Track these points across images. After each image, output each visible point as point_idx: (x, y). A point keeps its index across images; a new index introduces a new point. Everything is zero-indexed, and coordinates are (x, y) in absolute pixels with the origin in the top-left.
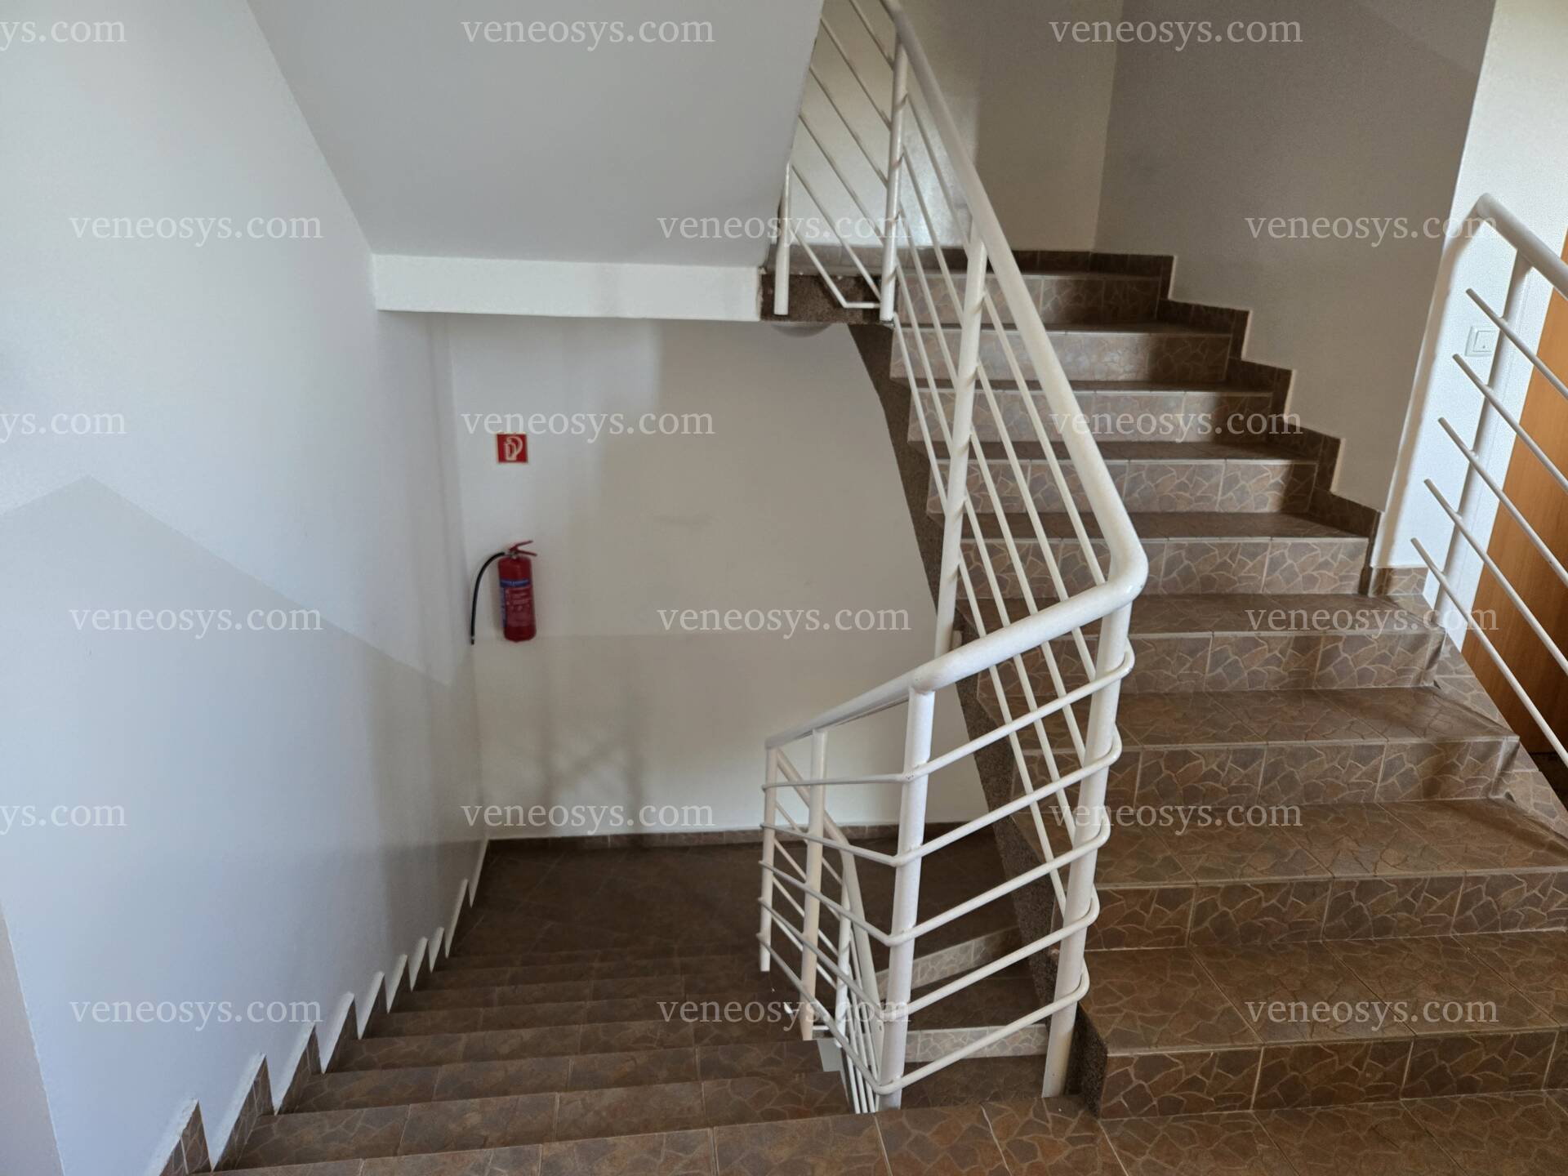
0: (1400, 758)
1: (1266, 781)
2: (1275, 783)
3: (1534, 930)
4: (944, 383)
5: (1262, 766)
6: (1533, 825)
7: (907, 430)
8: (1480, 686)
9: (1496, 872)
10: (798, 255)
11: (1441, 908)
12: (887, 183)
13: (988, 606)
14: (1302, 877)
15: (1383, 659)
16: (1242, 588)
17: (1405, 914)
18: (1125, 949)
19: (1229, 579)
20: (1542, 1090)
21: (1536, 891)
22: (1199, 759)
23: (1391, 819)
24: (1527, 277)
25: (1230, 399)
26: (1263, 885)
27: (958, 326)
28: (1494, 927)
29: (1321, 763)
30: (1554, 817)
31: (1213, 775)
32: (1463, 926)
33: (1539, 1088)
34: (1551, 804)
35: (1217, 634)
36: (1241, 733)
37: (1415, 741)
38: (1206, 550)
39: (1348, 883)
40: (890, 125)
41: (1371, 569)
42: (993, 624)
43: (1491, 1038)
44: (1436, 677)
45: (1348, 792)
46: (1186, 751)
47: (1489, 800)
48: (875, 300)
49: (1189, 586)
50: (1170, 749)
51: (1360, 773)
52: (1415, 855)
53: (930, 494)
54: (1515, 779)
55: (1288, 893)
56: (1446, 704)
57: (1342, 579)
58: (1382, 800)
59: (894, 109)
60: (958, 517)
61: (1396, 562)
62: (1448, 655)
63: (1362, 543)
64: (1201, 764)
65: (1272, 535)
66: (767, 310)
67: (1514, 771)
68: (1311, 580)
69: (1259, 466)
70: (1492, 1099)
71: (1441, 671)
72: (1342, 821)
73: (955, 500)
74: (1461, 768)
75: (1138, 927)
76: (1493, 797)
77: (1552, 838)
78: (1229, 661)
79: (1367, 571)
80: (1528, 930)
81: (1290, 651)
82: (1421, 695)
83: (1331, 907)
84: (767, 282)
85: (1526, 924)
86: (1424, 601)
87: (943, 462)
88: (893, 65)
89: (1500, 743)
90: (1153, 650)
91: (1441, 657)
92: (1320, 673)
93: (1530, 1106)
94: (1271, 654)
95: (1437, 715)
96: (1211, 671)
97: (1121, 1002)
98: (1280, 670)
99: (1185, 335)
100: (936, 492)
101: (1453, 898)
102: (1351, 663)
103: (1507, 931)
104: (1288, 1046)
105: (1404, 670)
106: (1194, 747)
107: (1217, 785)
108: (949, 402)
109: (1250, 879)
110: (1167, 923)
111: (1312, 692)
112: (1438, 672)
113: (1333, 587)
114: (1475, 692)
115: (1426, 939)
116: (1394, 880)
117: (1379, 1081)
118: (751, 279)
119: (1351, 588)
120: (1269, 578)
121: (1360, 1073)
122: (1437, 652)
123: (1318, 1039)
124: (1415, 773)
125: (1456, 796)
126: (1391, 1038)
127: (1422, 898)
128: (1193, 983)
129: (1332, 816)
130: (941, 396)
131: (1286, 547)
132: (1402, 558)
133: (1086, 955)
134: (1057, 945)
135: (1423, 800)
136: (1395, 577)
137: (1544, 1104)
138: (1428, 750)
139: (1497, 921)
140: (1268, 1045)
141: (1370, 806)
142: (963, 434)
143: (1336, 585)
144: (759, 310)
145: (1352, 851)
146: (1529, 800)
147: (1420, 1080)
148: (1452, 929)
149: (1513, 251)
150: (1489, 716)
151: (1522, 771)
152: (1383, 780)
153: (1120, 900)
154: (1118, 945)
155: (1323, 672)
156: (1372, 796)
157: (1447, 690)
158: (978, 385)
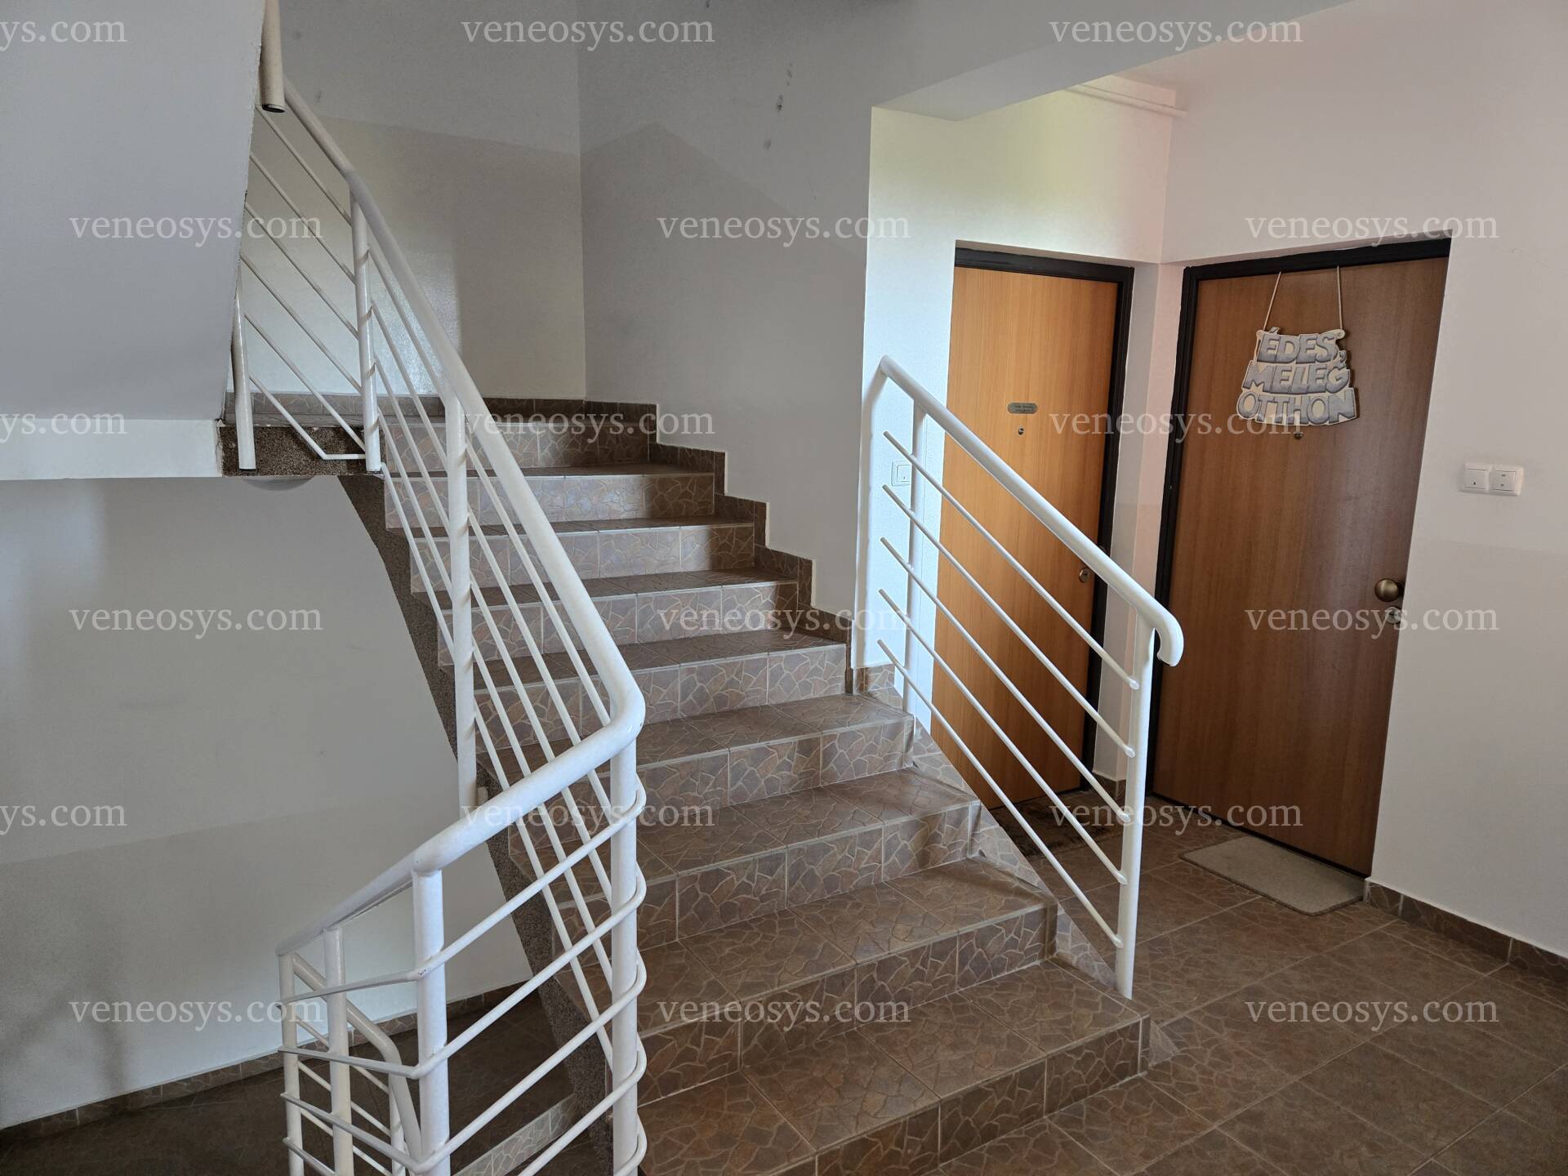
0: (895, 837)
1: (791, 884)
2: (798, 882)
3: (1017, 969)
4: (439, 531)
5: (785, 870)
6: (1003, 876)
7: (409, 582)
8: (947, 760)
9: (982, 925)
10: (260, 405)
11: (946, 970)
12: (358, 335)
13: (507, 756)
14: (832, 970)
15: (872, 749)
16: (750, 702)
17: (919, 982)
18: (682, 1091)
19: (738, 694)
20: (1045, 1117)
21: (1012, 935)
22: (730, 874)
23: (897, 895)
24: (924, 421)
25: (719, 531)
26: (798, 988)
27: (444, 474)
28: (988, 976)
29: (834, 855)
30: (1015, 865)
31: (745, 888)
32: (965, 981)
33: (1042, 1116)
34: (1012, 853)
35: (734, 749)
36: (764, 841)
37: (904, 819)
38: (714, 670)
39: (869, 966)
40: (354, 279)
41: (852, 670)
42: (515, 776)
43: (998, 1082)
44: (914, 758)
45: (860, 878)
46: (717, 870)
47: (968, 859)
48: (361, 452)
49: (705, 706)
50: (703, 871)
51: (867, 858)
52: (919, 925)
53: (439, 648)
54: (983, 836)
55: (821, 989)
56: (924, 781)
57: (831, 682)
58: (888, 879)
59: (357, 264)
60: (469, 667)
61: (870, 662)
62: (920, 737)
63: (842, 649)
64: (732, 879)
65: (768, 651)
66: (230, 464)
67: (982, 830)
68: (806, 687)
69: (751, 588)
70: (1009, 1139)
71: (918, 751)
72: (858, 906)
73: (462, 649)
74: (943, 836)
75: (690, 1063)
76: (970, 857)
77: (1017, 884)
78: (747, 772)
79: (849, 672)
80: (1013, 971)
81: (796, 754)
82: (905, 776)
83: (859, 993)
84: (228, 435)
85: (1011, 966)
86: (895, 692)
87: (447, 612)
88: (351, 221)
89: (967, 808)
90: (678, 774)
91: (915, 740)
92: (824, 771)
93: (1038, 1136)
94: (781, 760)
95: (918, 792)
96: (732, 786)
97: (681, 1152)
98: (791, 773)
99: (674, 474)
100: (445, 644)
101: (953, 957)
102: (847, 757)
103: (998, 976)
104: (838, 1147)
105: (889, 756)
106: (723, 864)
107: (749, 897)
108: (445, 549)
109: (787, 985)
110: (719, 1052)
111: (819, 789)
112: (915, 753)
113: (824, 690)
114: (944, 766)
115: (939, 1001)
116: (905, 953)
117: (920, 1153)
118: (208, 432)
119: (839, 689)
120: (772, 689)
121: (902, 1152)
122: (911, 735)
123: (863, 1131)
124: (910, 848)
125: (943, 862)
126: (922, 1109)
127: (929, 963)
128: (749, 1107)
129: (850, 903)
130: (438, 544)
131: (781, 661)
132: (874, 658)
133: (640, 1111)
134: (611, 1109)
135: (920, 871)
136: (872, 675)
137: (1047, 1131)
138: (916, 825)
139: (989, 970)
140: (821, 1151)
141: (880, 886)
142: (463, 583)
143: (827, 688)
144: (221, 465)
145: (869, 934)
146: (996, 854)
147: (951, 1141)
148: (957, 986)
149: (912, 401)
150: (957, 786)
151: (988, 828)
152: (886, 860)
153: (671, 1040)
154: (676, 1088)
155: (827, 768)
156: (879, 877)
157: (924, 767)
158: (472, 533)
